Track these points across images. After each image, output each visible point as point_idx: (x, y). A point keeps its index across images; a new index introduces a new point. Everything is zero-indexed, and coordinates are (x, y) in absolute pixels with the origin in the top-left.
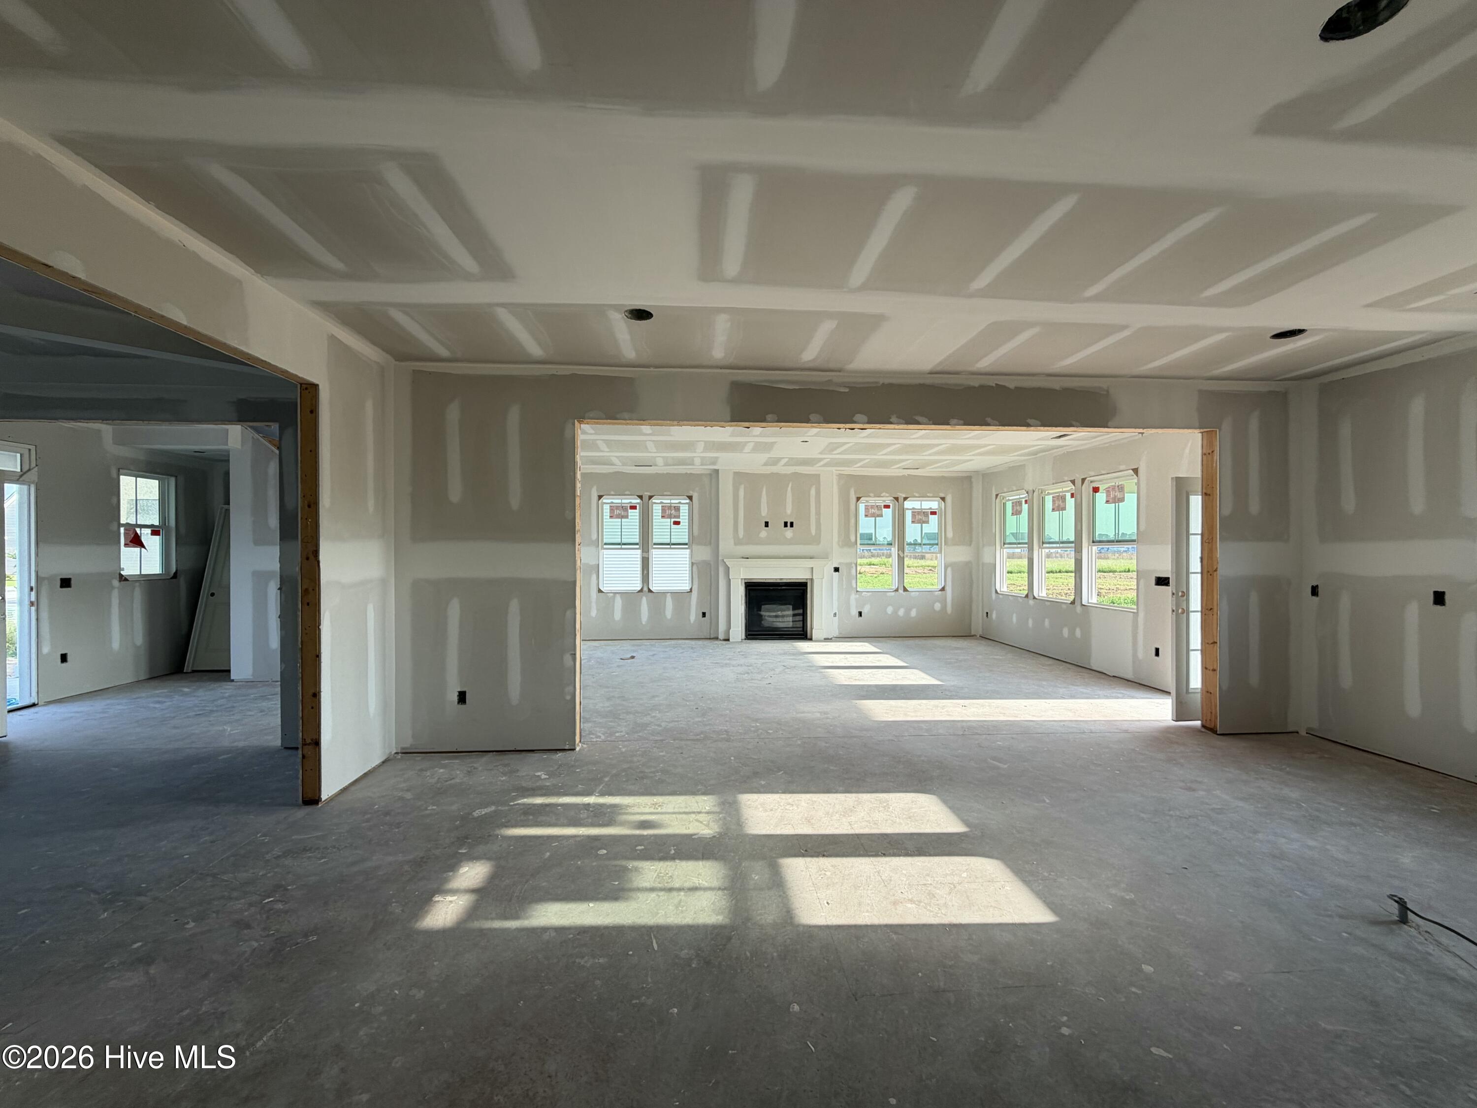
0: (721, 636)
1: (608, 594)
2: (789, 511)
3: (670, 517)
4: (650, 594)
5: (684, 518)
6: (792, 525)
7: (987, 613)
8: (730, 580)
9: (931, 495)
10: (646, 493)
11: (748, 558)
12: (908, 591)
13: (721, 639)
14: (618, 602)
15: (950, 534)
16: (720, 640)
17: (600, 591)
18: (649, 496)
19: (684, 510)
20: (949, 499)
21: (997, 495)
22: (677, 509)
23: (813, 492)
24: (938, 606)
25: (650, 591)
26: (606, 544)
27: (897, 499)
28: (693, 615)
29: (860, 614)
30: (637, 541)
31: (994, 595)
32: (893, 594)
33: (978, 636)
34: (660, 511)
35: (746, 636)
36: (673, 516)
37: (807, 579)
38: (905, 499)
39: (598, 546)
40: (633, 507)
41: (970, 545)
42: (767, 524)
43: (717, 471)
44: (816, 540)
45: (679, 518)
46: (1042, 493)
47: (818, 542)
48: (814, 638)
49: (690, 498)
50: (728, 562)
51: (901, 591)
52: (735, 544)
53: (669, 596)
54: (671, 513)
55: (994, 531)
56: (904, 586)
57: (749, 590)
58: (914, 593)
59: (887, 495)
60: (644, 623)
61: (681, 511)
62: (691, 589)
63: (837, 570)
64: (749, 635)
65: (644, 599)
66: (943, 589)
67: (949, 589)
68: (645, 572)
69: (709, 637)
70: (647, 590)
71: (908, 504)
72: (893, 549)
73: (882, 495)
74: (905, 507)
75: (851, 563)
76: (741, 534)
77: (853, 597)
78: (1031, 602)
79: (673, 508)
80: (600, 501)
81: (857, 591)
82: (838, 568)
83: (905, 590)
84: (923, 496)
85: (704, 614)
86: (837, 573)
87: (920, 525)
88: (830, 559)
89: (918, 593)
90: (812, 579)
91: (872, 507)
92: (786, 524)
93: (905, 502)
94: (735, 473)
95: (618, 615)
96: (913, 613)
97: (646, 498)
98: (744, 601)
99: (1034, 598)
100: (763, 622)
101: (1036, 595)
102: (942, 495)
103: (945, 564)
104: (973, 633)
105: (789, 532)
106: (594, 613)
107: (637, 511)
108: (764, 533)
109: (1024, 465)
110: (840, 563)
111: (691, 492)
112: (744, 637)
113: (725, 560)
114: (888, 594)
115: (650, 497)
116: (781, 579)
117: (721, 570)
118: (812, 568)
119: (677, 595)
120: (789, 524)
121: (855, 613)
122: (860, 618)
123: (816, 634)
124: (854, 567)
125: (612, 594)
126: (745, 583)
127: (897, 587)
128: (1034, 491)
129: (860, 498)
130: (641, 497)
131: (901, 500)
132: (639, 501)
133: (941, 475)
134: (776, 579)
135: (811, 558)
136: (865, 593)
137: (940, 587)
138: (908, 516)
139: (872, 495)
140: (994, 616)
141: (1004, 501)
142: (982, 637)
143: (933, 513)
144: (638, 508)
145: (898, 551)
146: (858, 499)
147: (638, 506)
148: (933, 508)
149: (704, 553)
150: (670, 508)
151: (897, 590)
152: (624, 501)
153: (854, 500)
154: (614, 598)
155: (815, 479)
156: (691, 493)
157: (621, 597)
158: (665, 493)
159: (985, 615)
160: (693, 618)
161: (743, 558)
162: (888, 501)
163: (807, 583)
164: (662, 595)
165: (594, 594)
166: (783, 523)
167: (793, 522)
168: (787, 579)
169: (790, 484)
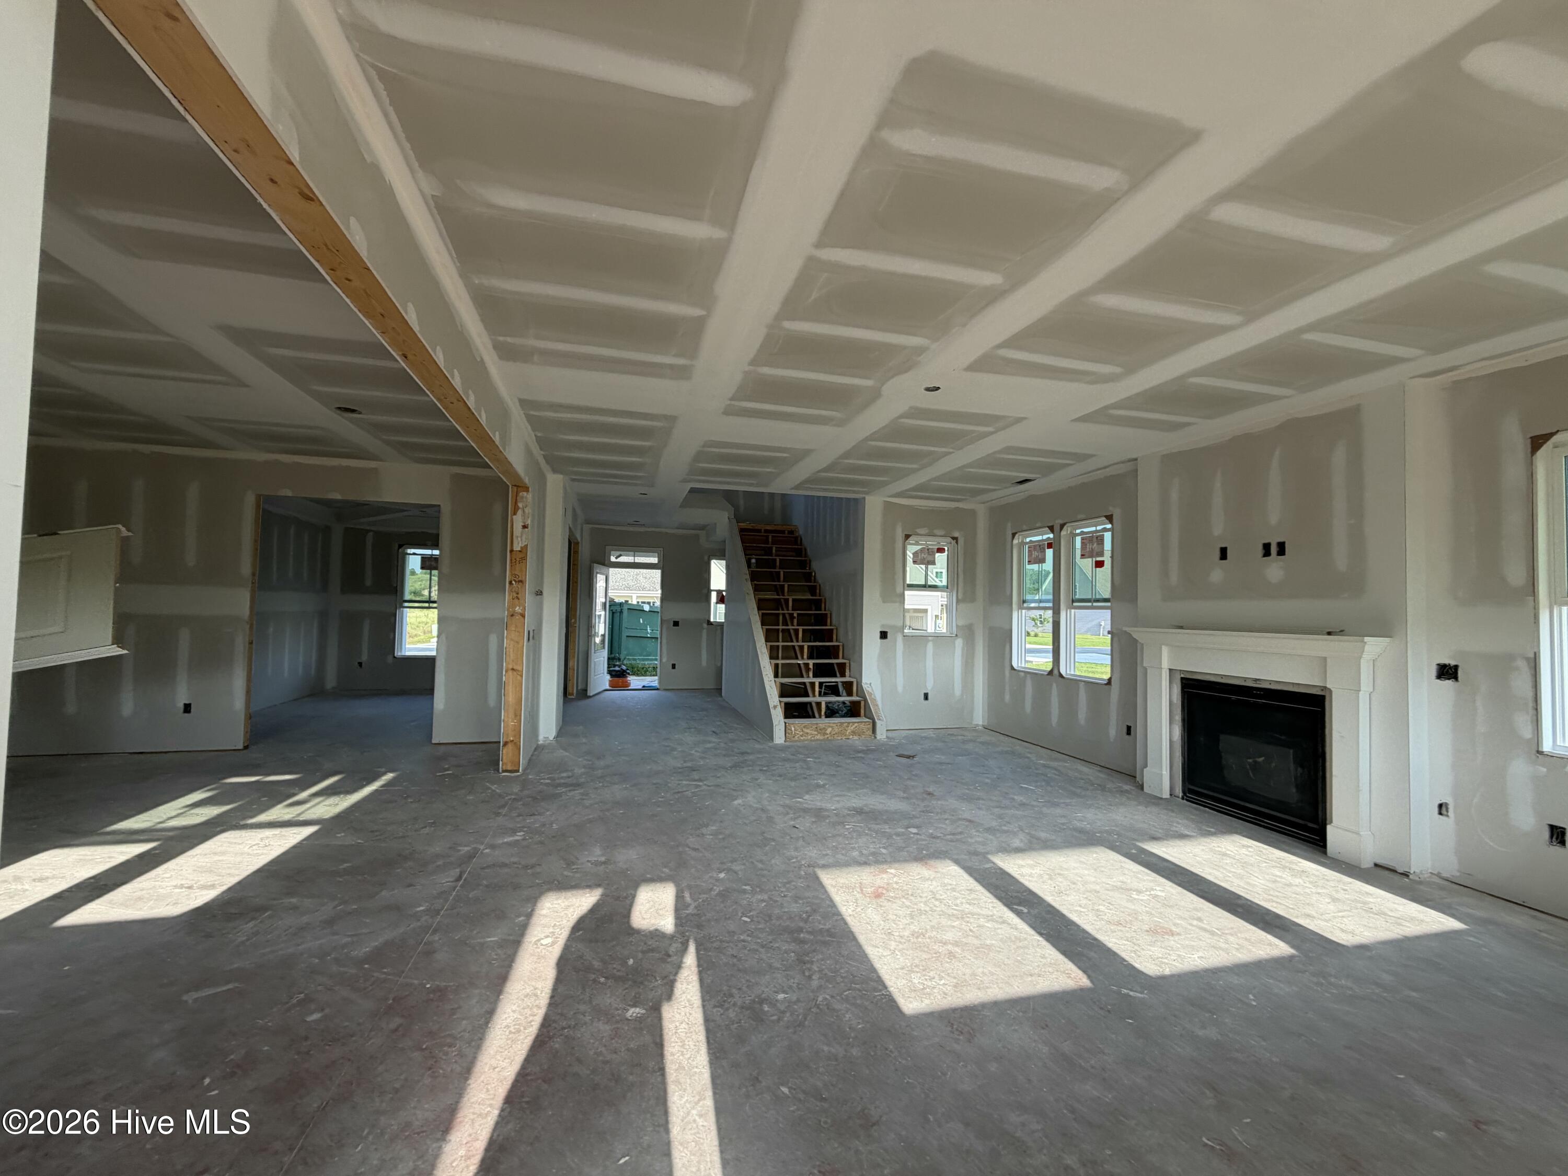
0: (1138, 778)
1: (1020, 674)
2: (1274, 519)
3: (1091, 552)
4: (1061, 680)
5: (1107, 555)
6: (1281, 549)
8: (1146, 669)
11: (1181, 627)
13: (1138, 782)
14: (1030, 687)
17: (1012, 668)
19: (1107, 542)
22: (1101, 540)
25: (1061, 676)
28: (1114, 729)
29: (1558, 834)
30: (1049, 596)
35: (1184, 792)
36: (1095, 553)
37: (1322, 688)
39: (1012, 604)
42: (1224, 554)
43: (1133, 462)
45: (1101, 556)
47: (1359, 589)
48: (1330, 850)
49: (1113, 520)
50: (1140, 635)
52: (1163, 598)
53: (1082, 685)
54: (1093, 546)
57: (1190, 695)
60: (1054, 724)
61: (1104, 544)
62: (1110, 680)
63: (1447, 672)
64: (1191, 791)
65: (1054, 691)
68: (1056, 644)
70: (1058, 674)
75: (1510, 658)
76: (1174, 578)
79: (1095, 539)
80: (1015, 541)
81: (1539, 754)
82: (1454, 668)
85: (1128, 729)
86: (1450, 682)
90: (1328, 690)
92: (1267, 548)
95: (1028, 706)
97: (1057, 529)
98: (1179, 717)
105: (1274, 569)
106: (1008, 698)
108: (1218, 574)
110: (1461, 654)
111: (1111, 508)
112: (1181, 793)
115: (1062, 527)
116: (1256, 680)
118: (1325, 659)
119: (1093, 688)
120: (1274, 549)
121: (1527, 822)
125: (1023, 675)
126: (1182, 679)
134: (1245, 679)
146: (1536, 443)
150: (1091, 539)
152: (1040, 538)
154: (1025, 680)
156: (1112, 511)
157: (1032, 681)
160: (1112, 732)
161: (1174, 627)
163: (1324, 696)
164: (1074, 682)
165: (1007, 671)
166: (1260, 547)
167: (1284, 543)
168: (1271, 682)
169: (1277, 453)
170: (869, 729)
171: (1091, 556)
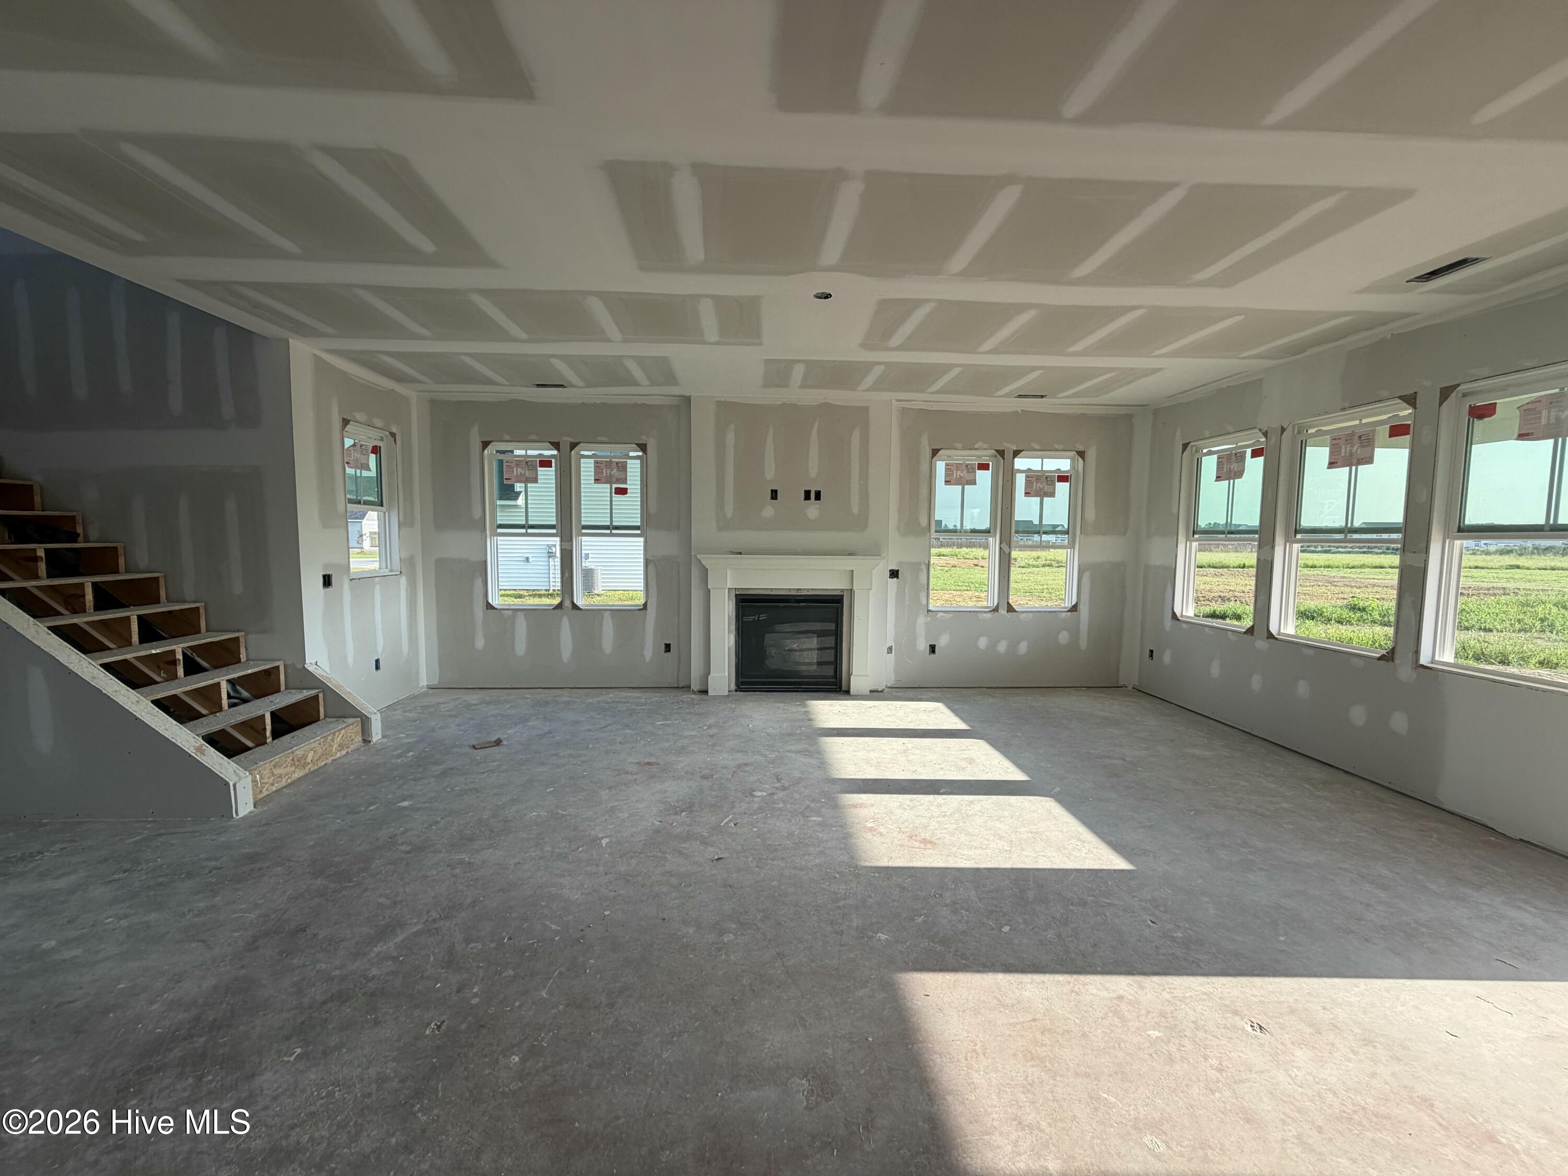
0: (695, 686)
1: (503, 612)
2: (813, 473)
3: (609, 481)
4: (576, 611)
5: (634, 482)
6: (818, 496)
7: (1152, 651)
8: (709, 591)
9: (1061, 447)
10: (565, 438)
11: (740, 553)
12: (1016, 611)
13: (695, 690)
14: (521, 626)
15: (1091, 515)
16: (694, 692)
17: (489, 607)
18: (571, 443)
19: (634, 468)
20: (1091, 455)
21: (1185, 446)
22: (623, 467)
23: (856, 438)
24: (1064, 638)
25: (575, 607)
26: (501, 526)
27: (1001, 453)
28: (649, 649)
29: (933, 649)
30: (553, 522)
31: (1168, 622)
32: (989, 615)
33: (1130, 688)
34: (593, 470)
35: (737, 685)
36: (614, 479)
37: (843, 590)
38: (1016, 453)
39: (485, 529)
40: (546, 463)
41: (1125, 533)
42: (774, 494)
43: (688, 400)
44: (861, 522)
45: (626, 483)
46: (1299, 432)
47: (865, 526)
48: (852, 691)
49: (643, 447)
50: (707, 561)
51: (1003, 611)
52: (720, 529)
53: (607, 614)
54: (612, 474)
55: (1175, 510)
56: (1008, 603)
57: (743, 607)
58: (1024, 615)
59: (986, 446)
60: (565, 660)
61: (628, 470)
62: (645, 605)
63: (894, 574)
64: (743, 683)
65: (565, 623)
66: (1074, 608)
67: (1084, 609)
68: (567, 575)
69: (676, 685)
70: (570, 606)
71: (1021, 463)
72: (991, 539)
73: (976, 446)
74: (1016, 467)
75: (920, 564)
76: (729, 512)
77: (922, 620)
78: (1261, 644)
79: (613, 464)
80: (486, 452)
81: (929, 611)
82: (898, 571)
83: (1010, 609)
84: (1047, 449)
85: (668, 648)
86: (895, 579)
87: (1038, 499)
88: (883, 555)
89: (1031, 615)
90: (851, 591)
91: (958, 467)
92: (807, 495)
93: (1016, 460)
94: (719, 403)
95: (521, 647)
96: (1023, 648)
97: (565, 447)
98: (733, 627)
99: (1270, 636)
100: (767, 662)
101: (1273, 629)
102: (1081, 448)
103: (1079, 566)
104: (1121, 683)
105: (813, 510)
106: (480, 643)
107: (553, 468)
108: (769, 510)
109: (1260, 380)
110: (900, 563)
111: (644, 437)
112: (733, 687)
113: (698, 556)
114: (981, 616)
115: (573, 446)
116: (799, 589)
117: (695, 573)
118: (852, 571)
119: (623, 616)
120: (813, 495)
121: (923, 646)
122: (932, 655)
123: (857, 683)
124: (925, 572)
125: (510, 612)
126: (736, 595)
127: (996, 604)
128: (1283, 430)
129: (938, 450)
130: (556, 446)
131: (1009, 454)
132: (555, 452)
133: (1080, 412)
134: (790, 590)
135: (850, 554)
136: (942, 614)
137: (1068, 604)
138: (1020, 480)
139: (959, 445)
140: (1167, 658)
141: (1197, 456)
142: (1140, 691)
143: (1063, 478)
144: (553, 465)
145: (1001, 543)
146: (935, 452)
147: (553, 461)
148: (1062, 469)
149: (669, 544)
150: (609, 464)
151: (996, 610)
152: (530, 452)
153: (928, 453)
154: (514, 617)
155: (861, 415)
156: (643, 439)
157: (525, 616)
158: (600, 439)
159: (1148, 653)
160: (648, 654)
161: (733, 553)
162: (986, 455)
163: (842, 596)
164: (596, 613)
165: (479, 611)
166: (803, 493)
167: (820, 492)
168: (808, 590)
169: (816, 424)
170: (357, 732)
171: (611, 483)
